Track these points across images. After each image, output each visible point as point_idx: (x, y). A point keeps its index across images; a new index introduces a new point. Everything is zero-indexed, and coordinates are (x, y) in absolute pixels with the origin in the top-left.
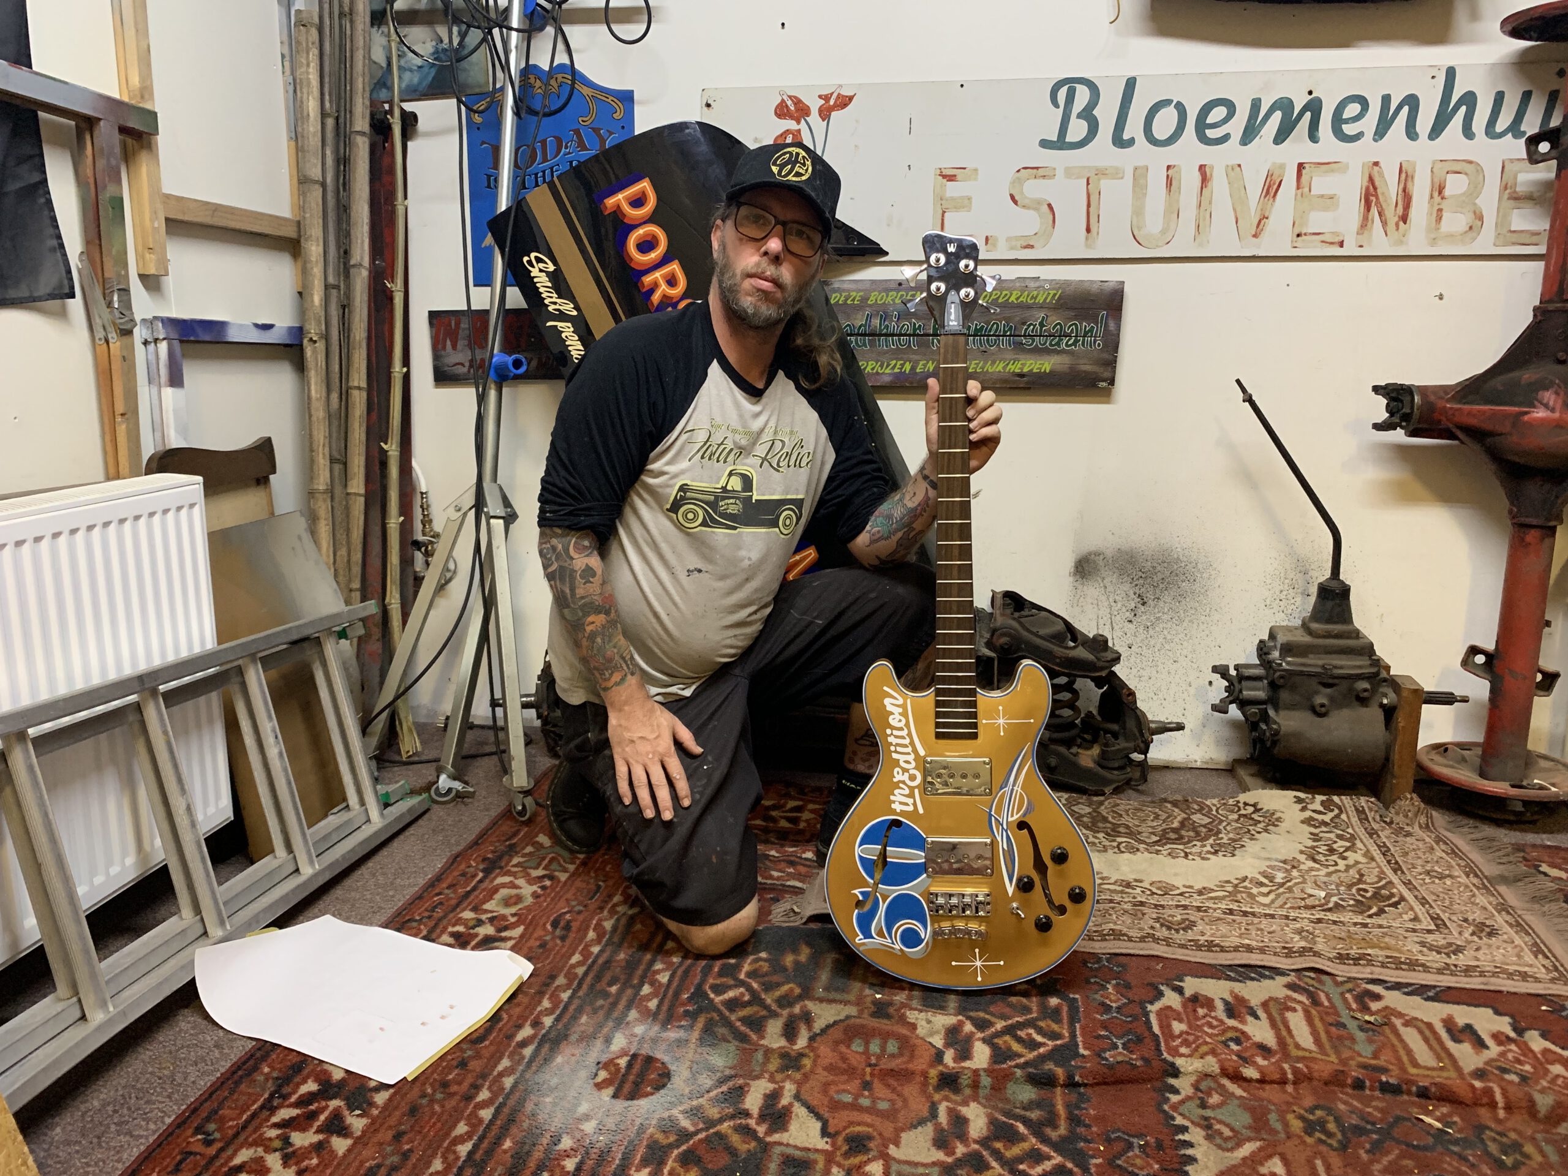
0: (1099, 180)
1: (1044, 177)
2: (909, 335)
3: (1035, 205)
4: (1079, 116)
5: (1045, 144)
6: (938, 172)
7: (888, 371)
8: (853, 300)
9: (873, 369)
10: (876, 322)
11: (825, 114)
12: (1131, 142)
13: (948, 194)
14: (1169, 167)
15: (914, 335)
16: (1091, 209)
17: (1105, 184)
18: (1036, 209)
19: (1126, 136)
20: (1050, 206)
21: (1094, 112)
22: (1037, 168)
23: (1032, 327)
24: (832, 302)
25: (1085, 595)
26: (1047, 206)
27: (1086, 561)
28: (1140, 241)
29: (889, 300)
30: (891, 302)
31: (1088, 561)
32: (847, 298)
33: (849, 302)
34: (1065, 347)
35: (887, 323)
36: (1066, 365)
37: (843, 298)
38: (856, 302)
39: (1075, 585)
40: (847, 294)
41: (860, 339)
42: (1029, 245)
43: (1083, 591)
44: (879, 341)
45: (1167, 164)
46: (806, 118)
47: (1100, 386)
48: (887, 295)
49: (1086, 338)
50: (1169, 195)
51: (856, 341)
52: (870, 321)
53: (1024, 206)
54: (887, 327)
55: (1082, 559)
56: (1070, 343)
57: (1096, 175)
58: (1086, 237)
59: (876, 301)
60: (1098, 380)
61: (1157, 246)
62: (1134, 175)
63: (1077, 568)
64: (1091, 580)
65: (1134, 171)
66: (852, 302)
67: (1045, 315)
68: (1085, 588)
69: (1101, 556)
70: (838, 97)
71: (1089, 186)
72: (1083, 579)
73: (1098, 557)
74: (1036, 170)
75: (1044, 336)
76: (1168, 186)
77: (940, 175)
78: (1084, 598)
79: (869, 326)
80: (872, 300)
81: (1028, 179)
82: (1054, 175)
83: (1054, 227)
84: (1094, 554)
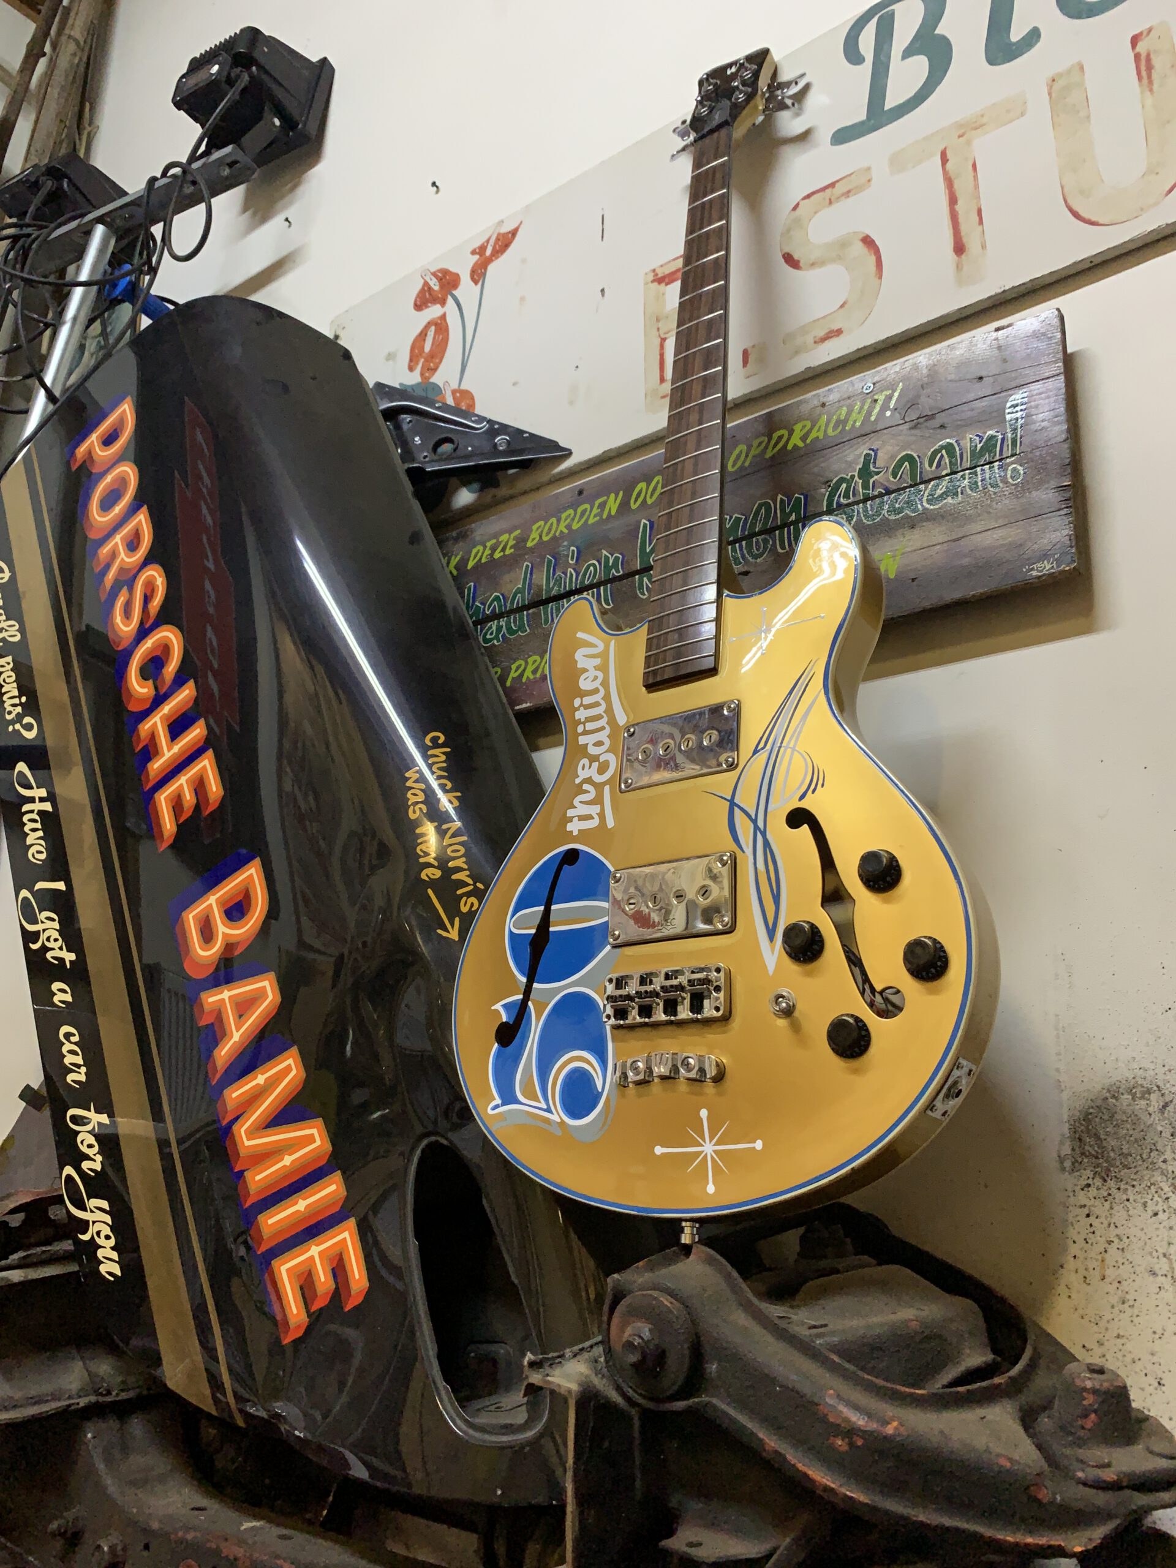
0: (969, 143)
1: (847, 194)
2: (597, 585)
3: (838, 250)
4: (907, 53)
5: (843, 136)
6: (651, 277)
8: (503, 550)
9: (534, 672)
10: (541, 578)
11: (478, 274)
12: (1032, 38)
14: (1135, 41)
15: (605, 583)
16: (960, 207)
17: (983, 147)
18: (839, 258)
19: (1016, 34)
20: (868, 242)
21: (938, 31)
22: (832, 185)
23: (844, 486)
24: (471, 565)
25: (1125, 1239)
26: (861, 244)
27: (1106, 1117)
28: (1094, 219)
29: (562, 528)
30: (566, 531)
31: (1112, 1117)
32: (493, 549)
33: (497, 555)
34: (928, 506)
35: (558, 573)
36: (938, 547)
37: (488, 552)
38: (508, 552)
39: (1084, 1201)
40: (494, 541)
41: (515, 618)
42: (831, 332)
43: (1112, 1225)
44: (546, 614)
45: (1131, 35)
46: (454, 292)
47: (1035, 573)
48: (559, 521)
49: (979, 469)
50: (1151, 90)
51: (508, 624)
52: (531, 579)
53: (813, 264)
54: (558, 582)
55: (1091, 1110)
56: (939, 492)
57: (960, 136)
58: (957, 267)
59: (541, 536)
60: (1028, 559)
61: (1142, 209)
62: (1050, 94)
63: (1080, 1140)
64: (1133, 1186)
65: (1050, 88)
66: (502, 554)
67: (870, 449)
68: (1119, 1215)
69: (1153, 1097)
70: (498, 239)
71: (949, 166)
72: (1105, 1181)
73: (1143, 1103)
74: (829, 191)
75: (874, 498)
76: (1144, 73)
77: (653, 281)
78: (1120, 1252)
79: (529, 590)
80: (534, 539)
81: (815, 213)
82: (869, 181)
83: (880, 277)
84: (1130, 1091)
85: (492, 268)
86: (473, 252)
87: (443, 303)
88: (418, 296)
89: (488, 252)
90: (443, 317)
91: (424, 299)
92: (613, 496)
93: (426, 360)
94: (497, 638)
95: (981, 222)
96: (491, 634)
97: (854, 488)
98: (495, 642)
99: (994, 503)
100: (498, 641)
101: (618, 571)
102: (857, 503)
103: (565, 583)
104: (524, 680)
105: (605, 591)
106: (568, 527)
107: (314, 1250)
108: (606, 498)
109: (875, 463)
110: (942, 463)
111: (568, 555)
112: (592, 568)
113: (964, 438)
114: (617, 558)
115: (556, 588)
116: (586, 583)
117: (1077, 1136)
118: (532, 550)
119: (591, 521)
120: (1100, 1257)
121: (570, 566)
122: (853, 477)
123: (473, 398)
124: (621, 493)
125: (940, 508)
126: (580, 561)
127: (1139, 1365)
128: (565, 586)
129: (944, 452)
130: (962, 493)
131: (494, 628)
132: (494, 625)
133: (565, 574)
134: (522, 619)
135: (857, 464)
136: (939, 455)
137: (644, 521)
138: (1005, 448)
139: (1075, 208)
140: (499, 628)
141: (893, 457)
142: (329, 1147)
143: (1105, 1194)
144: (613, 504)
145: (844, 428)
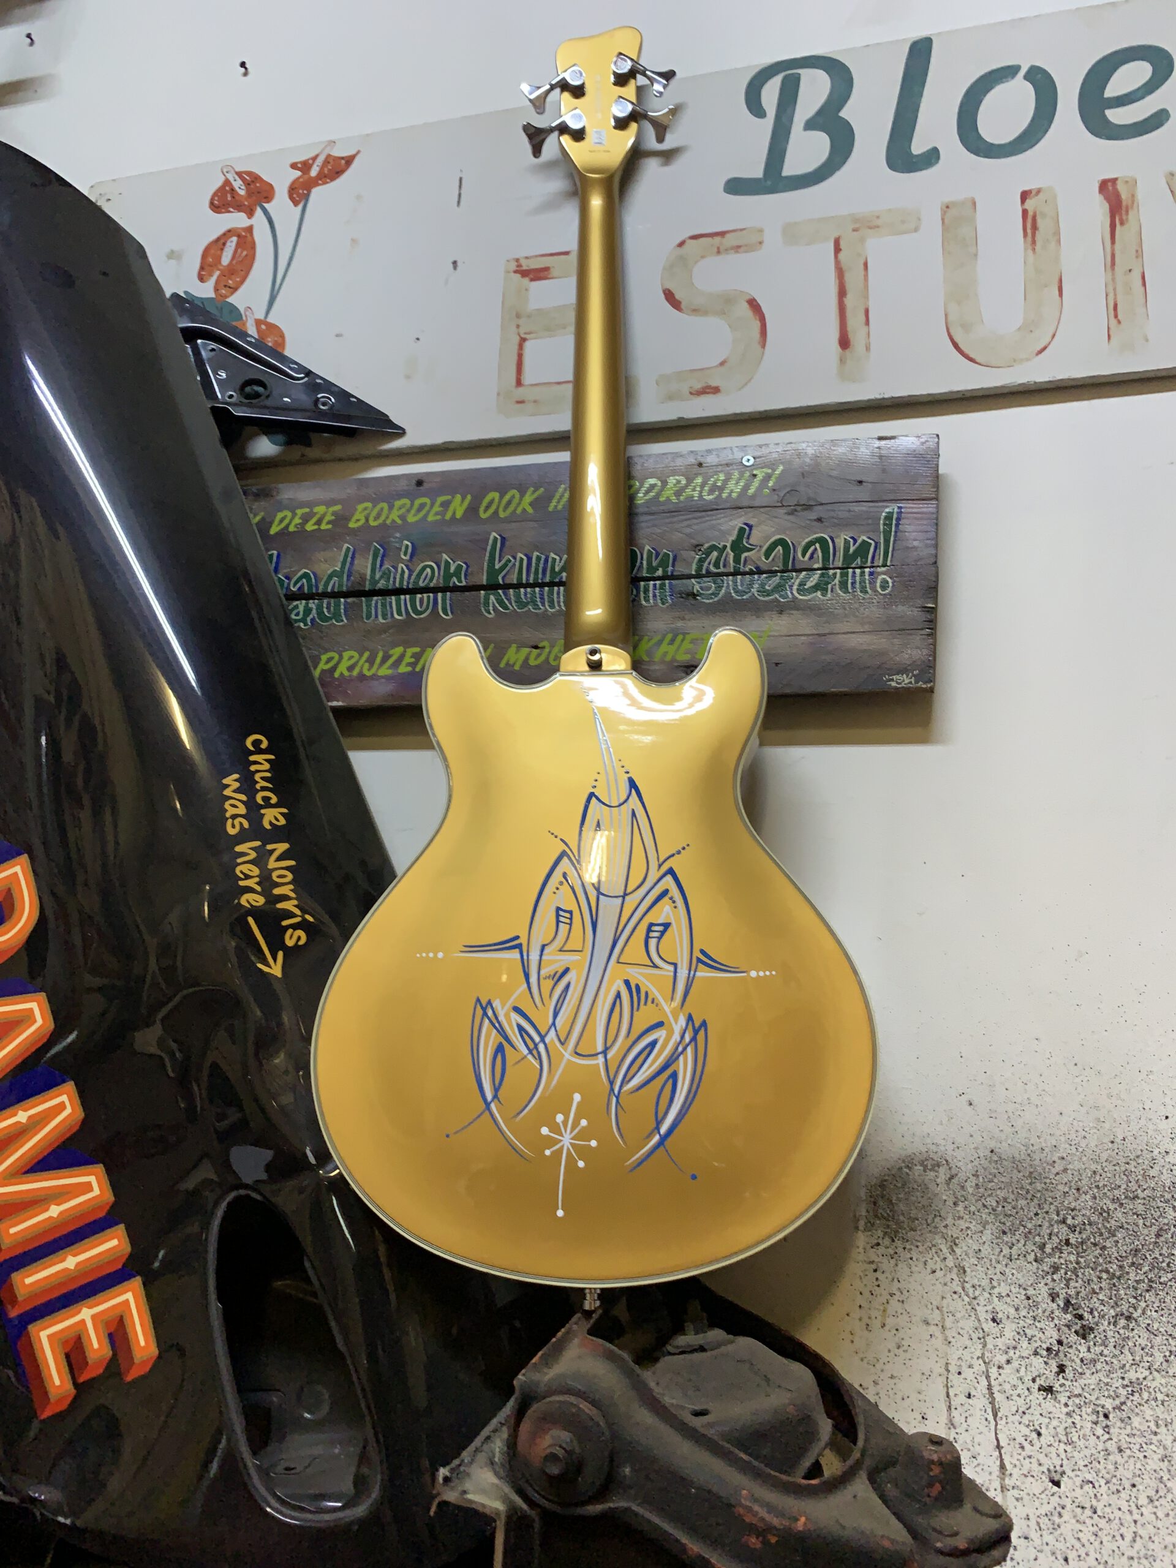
0: (862, 240)
1: (737, 248)
2: (435, 590)
3: (722, 305)
4: (810, 125)
5: (737, 186)
6: (513, 266)
7: (384, 671)
8: (319, 522)
9: (350, 668)
10: (365, 566)
11: (299, 193)
12: (932, 157)
13: (533, 305)
14: (1025, 196)
15: (444, 590)
16: (849, 301)
17: (876, 248)
18: (722, 313)
19: (918, 147)
20: (753, 305)
21: (842, 114)
22: (722, 234)
23: (715, 554)
24: (274, 530)
25: (905, 1292)
26: (746, 305)
27: (899, 1185)
28: (972, 355)
29: (395, 516)
30: (399, 521)
31: (904, 1185)
32: (306, 519)
33: (310, 527)
34: (797, 595)
35: (386, 566)
36: (803, 638)
37: (297, 520)
38: (324, 527)
39: (873, 1257)
40: (307, 510)
41: (329, 604)
42: (709, 387)
43: (896, 1280)
44: (369, 606)
45: (1021, 190)
46: (266, 205)
47: (893, 684)
48: (391, 507)
49: (850, 571)
50: (1034, 250)
51: (319, 608)
52: (352, 563)
53: (694, 310)
54: (386, 575)
55: (887, 1178)
56: (809, 584)
57: (855, 230)
58: (841, 360)
59: (367, 520)
60: (889, 669)
61: (1015, 361)
62: (943, 220)
63: (875, 1203)
64: (917, 1247)
65: (944, 213)
66: (316, 527)
67: (746, 524)
68: (903, 1270)
69: (942, 1170)
70: (326, 162)
71: (841, 256)
72: (893, 1241)
73: (932, 1174)
74: (717, 239)
75: (744, 574)
76: (1029, 231)
77: (515, 272)
78: (900, 1304)
79: (349, 576)
80: (358, 520)
81: (703, 257)
82: (760, 243)
83: (763, 346)
84: (922, 1163)
85: (317, 193)
86: (294, 166)
87: (250, 214)
88: (215, 194)
89: (314, 172)
90: (250, 229)
91: (222, 201)
92: (458, 497)
93: (223, 275)
94: (304, 620)
95: (867, 323)
96: (297, 614)
97: (725, 560)
98: (302, 625)
99: (862, 609)
100: (306, 625)
101: (460, 581)
102: (727, 574)
103: (395, 578)
104: (337, 675)
105: (444, 600)
106: (403, 517)
107: (86, 1314)
108: (449, 497)
109: (748, 538)
110: (815, 556)
111: (400, 549)
112: (428, 570)
113: (838, 536)
114: (459, 567)
115: (382, 582)
116: (421, 584)
117: (873, 1199)
118: (354, 532)
119: (431, 518)
120: (882, 1308)
121: (402, 561)
122: (725, 547)
123: (282, 336)
124: (469, 497)
125: (809, 600)
126: (415, 559)
127: (907, 1401)
128: (394, 582)
129: (817, 545)
130: (832, 591)
131: (301, 609)
132: (301, 605)
133: (396, 568)
134: (338, 605)
135: (730, 535)
136: (812, 548)
137: (494, 534)
138: (877, 557)
139: (957, 339)
140: (308, 611)
141: (768, 538)
142: (110, 1197)
143: (892, 1252)
144: (459, 507)
145: (720, 494)
